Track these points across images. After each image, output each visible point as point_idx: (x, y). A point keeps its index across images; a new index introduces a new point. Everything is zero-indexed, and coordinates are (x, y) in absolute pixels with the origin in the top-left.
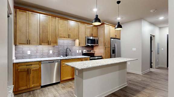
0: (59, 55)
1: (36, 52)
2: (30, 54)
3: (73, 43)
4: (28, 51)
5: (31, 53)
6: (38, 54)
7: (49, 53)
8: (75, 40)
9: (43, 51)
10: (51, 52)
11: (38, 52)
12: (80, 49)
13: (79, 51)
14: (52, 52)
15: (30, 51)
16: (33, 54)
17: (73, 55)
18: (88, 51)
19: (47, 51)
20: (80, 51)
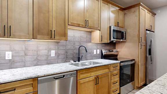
0: (66, 59)
1: (23, 54)
2: (11, 58)
3: (89, 36)
4: (7, 53)
5: (12, 56)
6: (28, 58)
7: (48, 55)
8: (91, 32)
9: (37, 52)
10: (53, 53)
11: (28, 54)
12: (99, 47)
13: (97, 52)
14: (55, 54)
15: (11, 53)
16: (17, 59)
17: (88, 58)
18: (110, 51)
19: (47, 51)
20: (99, 52)
